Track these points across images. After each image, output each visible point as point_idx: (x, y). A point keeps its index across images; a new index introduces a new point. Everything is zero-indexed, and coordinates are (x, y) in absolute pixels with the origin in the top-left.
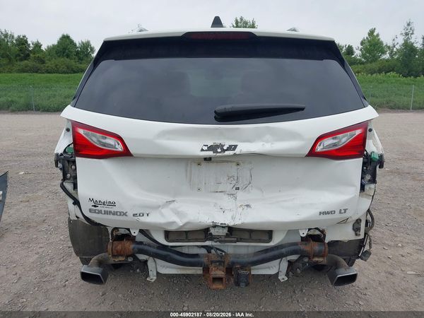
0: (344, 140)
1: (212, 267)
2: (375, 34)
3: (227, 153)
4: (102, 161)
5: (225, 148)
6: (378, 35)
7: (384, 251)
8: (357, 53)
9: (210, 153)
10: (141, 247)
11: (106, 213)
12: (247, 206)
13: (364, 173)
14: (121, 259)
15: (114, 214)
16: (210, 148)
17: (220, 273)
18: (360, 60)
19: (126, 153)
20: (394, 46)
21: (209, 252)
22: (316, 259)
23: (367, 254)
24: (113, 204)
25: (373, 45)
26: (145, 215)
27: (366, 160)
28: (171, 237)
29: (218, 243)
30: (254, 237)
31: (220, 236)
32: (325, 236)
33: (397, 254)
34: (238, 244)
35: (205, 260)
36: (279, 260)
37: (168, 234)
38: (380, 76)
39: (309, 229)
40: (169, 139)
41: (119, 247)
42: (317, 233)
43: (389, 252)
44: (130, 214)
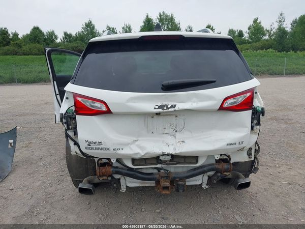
0: (240, 99)
1: (162, 180)
2: (258, 22)
3: (170, 110)
4: (93, 117)
5: (169, 107)
6: (260, 23)
7: (267, 170)
8: (246, 36)
9: (160, 110)
10: (117, 169)
11: (96, 149)
12: (183, 142)
13: (253, 119)
14: (105, 178)
15: (101, 150)
16: (160, 107)
17: (167, 184)
18: (248, 40)
19: (109, 112)
20: (272, 30)
21: (159, 171)
22: (225, 173)
23: (257, 169)
24: (101, 143)
25: (257, 29)
26: (121, 149)
27: (253, 111)
28: (136, 163)
29: (165, 166)
30: (187, 160)
31: (166, 161)
32: (230, 159)
33: (275, 172)
34: (177, 165)
35: (157, 176)
36: (202, 175)
37: (134, 161)
38: (262, 52)
39: (221, 155)
40: (135, 102)
41: (103, 171)
42: (226, 157)
43: (271, 171)
44: (111, 149)
